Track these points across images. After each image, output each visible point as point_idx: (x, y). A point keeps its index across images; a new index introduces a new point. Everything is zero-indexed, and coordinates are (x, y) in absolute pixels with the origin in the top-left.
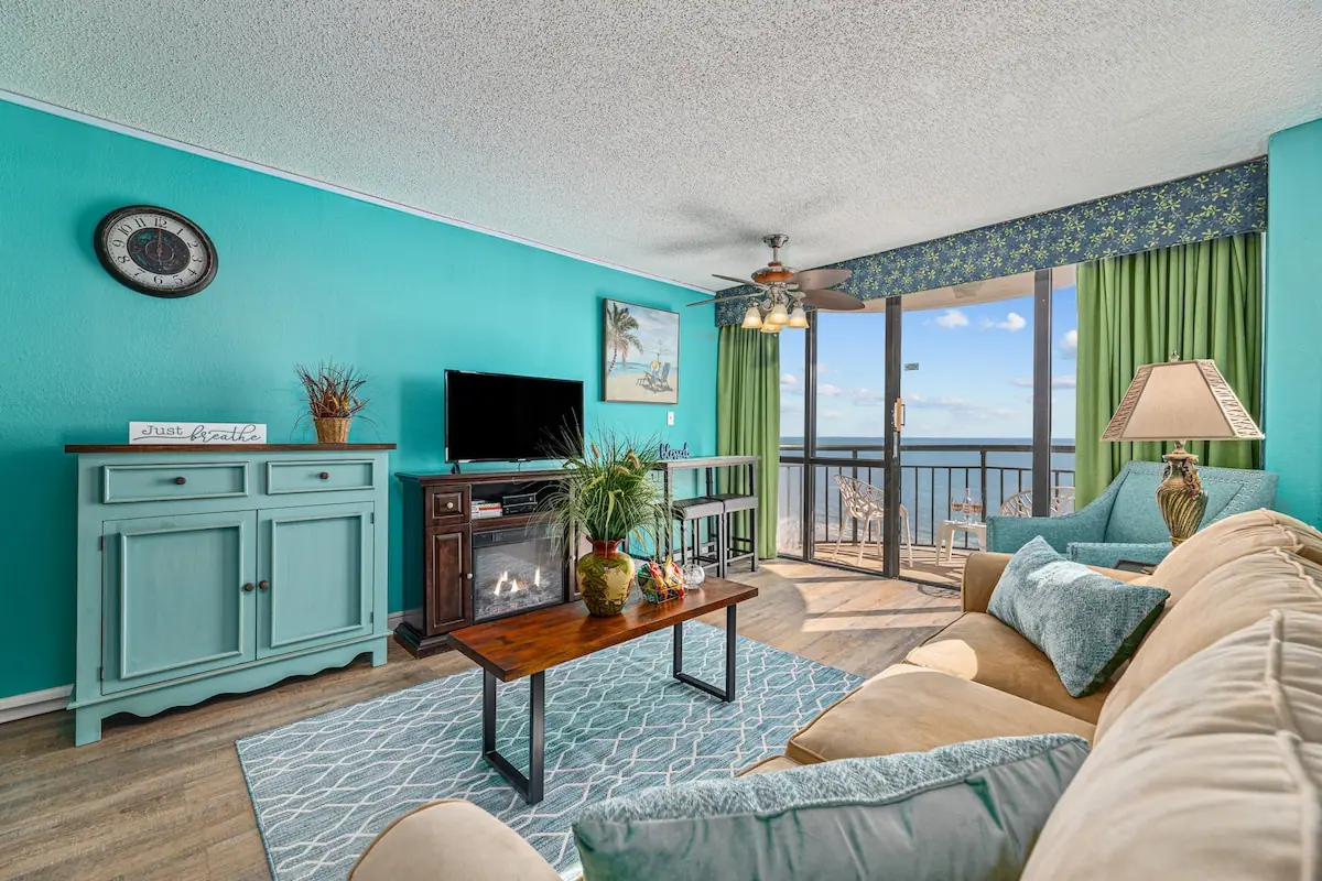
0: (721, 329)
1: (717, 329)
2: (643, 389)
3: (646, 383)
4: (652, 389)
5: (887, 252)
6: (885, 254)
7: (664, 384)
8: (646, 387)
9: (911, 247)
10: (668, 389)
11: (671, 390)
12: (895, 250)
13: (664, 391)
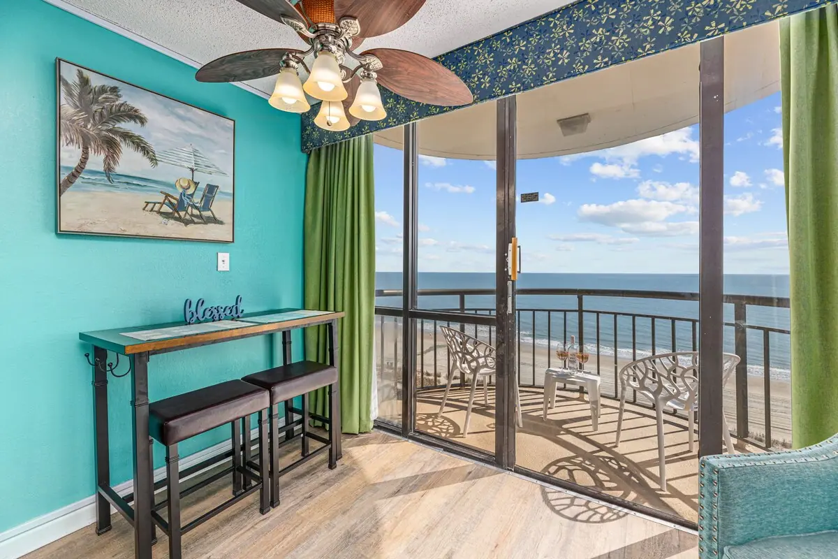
0: (309, 156)
1: (305, 156)
2: (160, 218)
3: (166, 209)
4: (179, 219)
5: (502, 33)
6: (498, 36)
7: (206, 214)
8: (167, 215)
9: (534, 22)
10: (214, 220)
11: (221, 223)
12: (511, 29)
13: (205, 223)
